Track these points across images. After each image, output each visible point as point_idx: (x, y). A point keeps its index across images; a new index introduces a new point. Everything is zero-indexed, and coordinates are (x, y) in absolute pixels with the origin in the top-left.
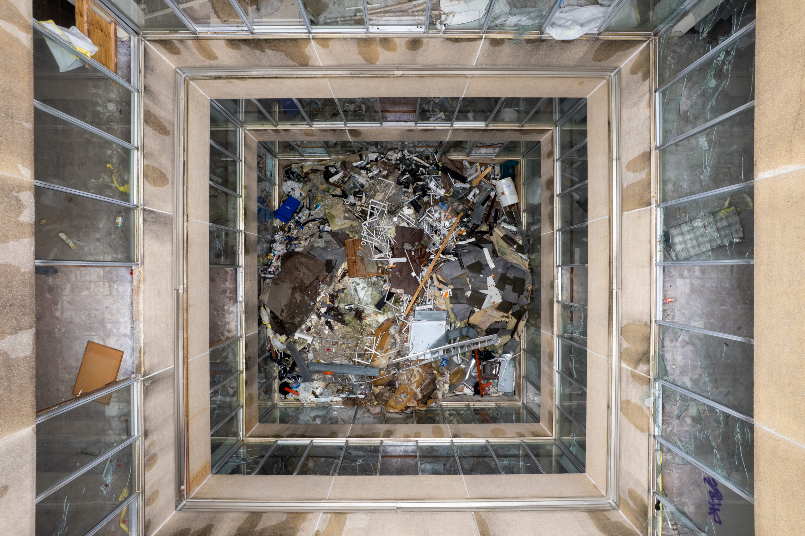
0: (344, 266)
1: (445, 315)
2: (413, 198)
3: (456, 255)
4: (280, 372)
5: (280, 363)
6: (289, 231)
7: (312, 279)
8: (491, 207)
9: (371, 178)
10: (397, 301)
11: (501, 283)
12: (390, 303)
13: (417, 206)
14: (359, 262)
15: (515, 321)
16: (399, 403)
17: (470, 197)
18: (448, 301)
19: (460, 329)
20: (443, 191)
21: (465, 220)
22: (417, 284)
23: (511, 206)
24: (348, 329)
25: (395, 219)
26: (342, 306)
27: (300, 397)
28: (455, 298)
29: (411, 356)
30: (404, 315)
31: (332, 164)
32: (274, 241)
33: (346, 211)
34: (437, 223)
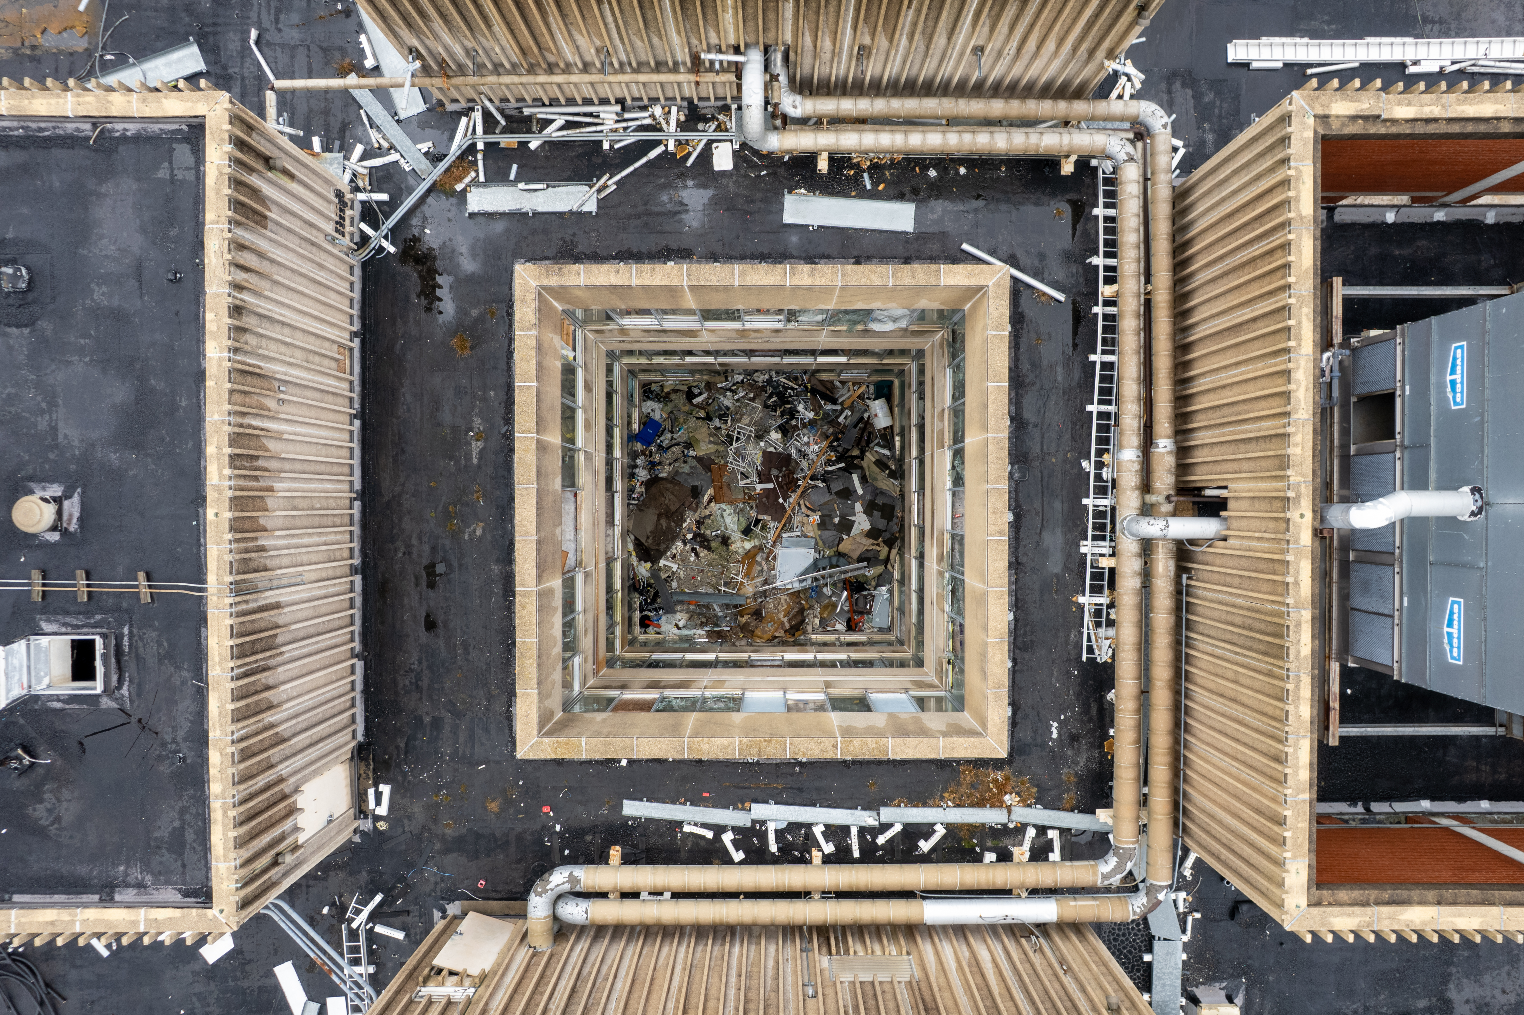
0: (710, 492)
1: (813, 542)
2: (780, 422)
3: (824, 481)
4: (641, 603)
5: (641, 594)
6: (651, 456)
7: (677, 505)
8: (863, 430)
9: (737, 400)
10: (764, 528)
11: (869, 510)
12: (757, 530)
13: (785, 430)
14: (725, 487)
15: (886, 549)
16: (766, 632)
17: (841, 419)
18: (816, 527)
19: (830, 557)
20: (813, 413)
21: (835, 444)
22: (784, 510)
23: (885, 429)
24: (714, 556)
25: (762, 444)
26: (708, 532)
27: (663, 629)
28: (822, 525)
29: (778, 584)
30: (771, 543)
31: (695, 384)
32: (636, 466)
33: (710, 435)
34: (805, 448)
